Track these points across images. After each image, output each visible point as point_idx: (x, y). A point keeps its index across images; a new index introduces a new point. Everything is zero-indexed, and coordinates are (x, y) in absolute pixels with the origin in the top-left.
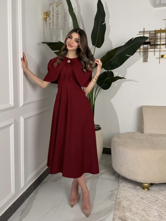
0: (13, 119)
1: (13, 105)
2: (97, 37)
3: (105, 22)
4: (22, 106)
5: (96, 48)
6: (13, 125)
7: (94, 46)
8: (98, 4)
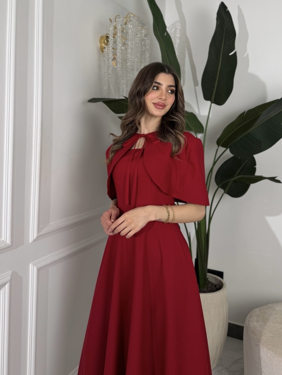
0: (10, 272)
1: (8, 242)
2: (215, 82)
3: (234, 48)
4: (34, 240)
5: (213, 105)
6: (7, 286)
7: (209, 102)
8: (219, 13)
